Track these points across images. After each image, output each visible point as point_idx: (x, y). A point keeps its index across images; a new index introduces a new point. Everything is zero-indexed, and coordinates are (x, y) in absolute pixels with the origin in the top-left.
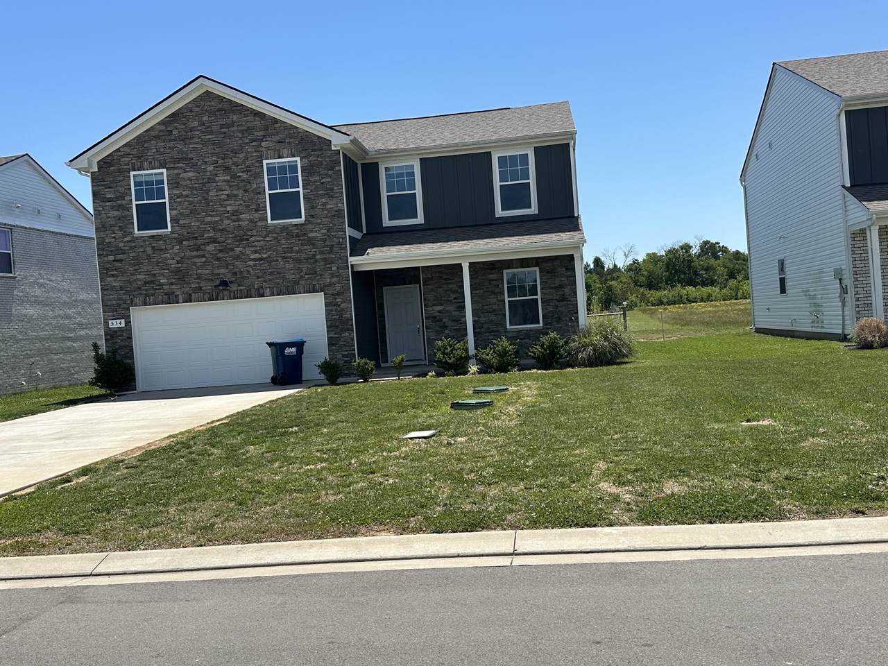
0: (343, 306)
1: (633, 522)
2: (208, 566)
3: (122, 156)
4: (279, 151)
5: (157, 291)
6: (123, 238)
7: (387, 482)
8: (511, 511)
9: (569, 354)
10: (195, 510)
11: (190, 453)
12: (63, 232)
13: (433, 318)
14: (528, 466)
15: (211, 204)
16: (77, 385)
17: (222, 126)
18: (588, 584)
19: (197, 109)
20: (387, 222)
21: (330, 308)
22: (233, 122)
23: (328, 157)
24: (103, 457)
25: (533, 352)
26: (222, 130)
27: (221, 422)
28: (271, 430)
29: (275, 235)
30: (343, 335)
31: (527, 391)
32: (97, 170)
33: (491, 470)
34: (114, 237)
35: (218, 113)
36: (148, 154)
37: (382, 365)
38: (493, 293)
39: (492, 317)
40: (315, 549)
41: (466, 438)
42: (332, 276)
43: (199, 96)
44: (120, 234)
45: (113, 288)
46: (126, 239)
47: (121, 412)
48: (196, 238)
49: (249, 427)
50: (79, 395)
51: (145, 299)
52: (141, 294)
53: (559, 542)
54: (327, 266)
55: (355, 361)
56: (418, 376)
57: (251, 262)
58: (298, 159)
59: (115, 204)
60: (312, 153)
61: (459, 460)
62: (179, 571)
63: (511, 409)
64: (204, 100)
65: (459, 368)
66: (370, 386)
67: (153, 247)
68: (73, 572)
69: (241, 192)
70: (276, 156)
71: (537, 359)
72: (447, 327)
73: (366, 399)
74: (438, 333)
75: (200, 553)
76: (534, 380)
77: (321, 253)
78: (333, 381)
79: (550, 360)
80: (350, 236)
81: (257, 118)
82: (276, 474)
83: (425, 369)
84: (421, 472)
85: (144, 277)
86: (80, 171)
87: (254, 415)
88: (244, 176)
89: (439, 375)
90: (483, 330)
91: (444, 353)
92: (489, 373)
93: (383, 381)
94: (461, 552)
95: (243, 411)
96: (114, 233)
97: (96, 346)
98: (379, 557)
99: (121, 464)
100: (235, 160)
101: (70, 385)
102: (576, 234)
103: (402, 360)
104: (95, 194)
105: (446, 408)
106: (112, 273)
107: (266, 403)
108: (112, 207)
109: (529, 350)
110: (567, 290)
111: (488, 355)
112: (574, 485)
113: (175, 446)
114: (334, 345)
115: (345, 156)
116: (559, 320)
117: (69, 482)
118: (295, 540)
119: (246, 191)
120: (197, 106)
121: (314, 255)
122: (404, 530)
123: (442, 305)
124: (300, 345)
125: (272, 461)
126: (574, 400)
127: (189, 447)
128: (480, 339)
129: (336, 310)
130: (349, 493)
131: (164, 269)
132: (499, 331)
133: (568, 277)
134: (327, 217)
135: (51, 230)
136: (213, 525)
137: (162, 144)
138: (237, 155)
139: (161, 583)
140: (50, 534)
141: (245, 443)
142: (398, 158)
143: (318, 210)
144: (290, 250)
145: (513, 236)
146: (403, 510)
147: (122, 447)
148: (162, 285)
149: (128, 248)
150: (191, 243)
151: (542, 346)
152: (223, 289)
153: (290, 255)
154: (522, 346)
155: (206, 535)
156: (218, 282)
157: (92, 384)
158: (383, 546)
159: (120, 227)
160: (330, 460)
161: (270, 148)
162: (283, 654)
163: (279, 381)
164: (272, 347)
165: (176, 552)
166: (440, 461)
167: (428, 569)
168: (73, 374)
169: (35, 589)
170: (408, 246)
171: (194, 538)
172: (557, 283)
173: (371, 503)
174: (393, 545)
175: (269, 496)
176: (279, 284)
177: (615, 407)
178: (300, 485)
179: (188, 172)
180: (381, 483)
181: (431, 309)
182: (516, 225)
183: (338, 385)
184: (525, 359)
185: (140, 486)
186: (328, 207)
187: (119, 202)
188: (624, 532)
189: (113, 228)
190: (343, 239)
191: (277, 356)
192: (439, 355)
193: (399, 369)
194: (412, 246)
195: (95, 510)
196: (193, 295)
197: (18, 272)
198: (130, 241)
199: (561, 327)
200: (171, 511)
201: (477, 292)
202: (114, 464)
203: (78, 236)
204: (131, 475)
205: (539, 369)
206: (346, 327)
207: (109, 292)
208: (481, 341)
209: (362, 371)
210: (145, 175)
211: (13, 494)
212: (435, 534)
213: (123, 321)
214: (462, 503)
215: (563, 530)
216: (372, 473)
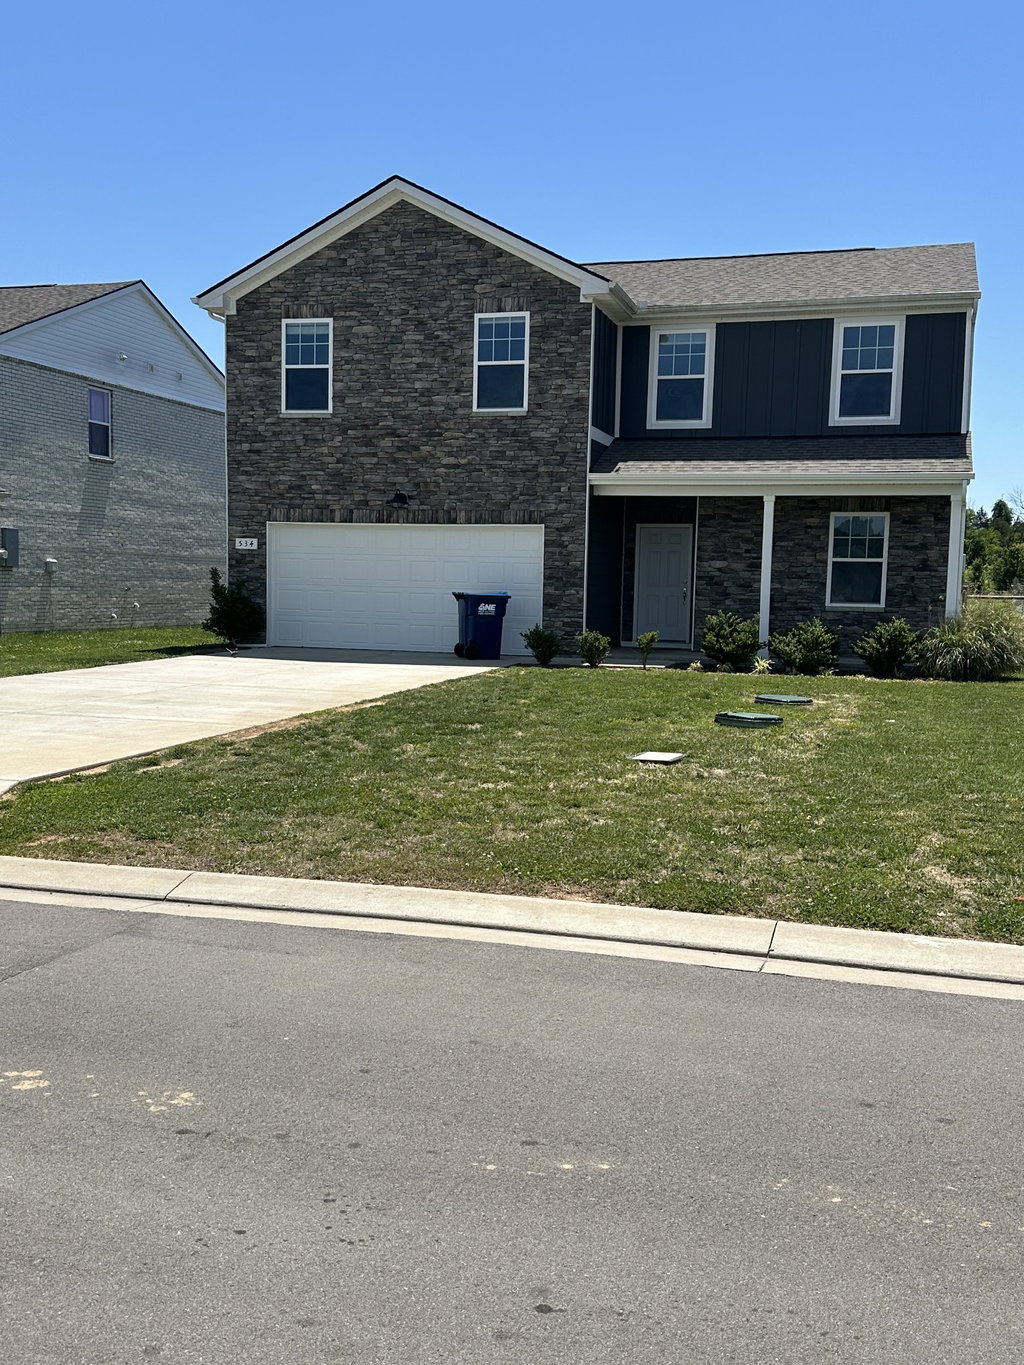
0: (571, 547)
1: (966, 933)
2: (324, 908)
3: (272, 294)
4: (500, 300)
5: (306, 501)
6: (264, 418)
7: (595, 823)
8: (775, 891)
9: (922, 656)
10: (318, 826)
11: (324, 743)
12: (183, 400)
13: (710, 580)
14: (817, 826)
15: (392, 376)
16: (187, 626)
17: (420, 257)
18: (874, 1017)
19: (385, 228)
20: (653, 422)
21: (551, 549)
22: (436, 251)
23: (574, 314)
24: (206, 736)
25: (861, 648)
26: (420, 263)
27: (374, 704)
28: (442, 725)
29: (481, 431)
30: (567, 592)
31: (841, 709)
32: (235, 313)
33: (757, 824)
34: (252, 416)
35: (416, 235)
36: (310, 294)
37: (623, 644)
38: (809, 547)
39: (804, 586)
40: (475, 906)
41: (728, 771)
42: (561, 500)
43: (391, 208)
44: (260, 412)
45: (245, 491)
46: (268, 420)
47: (241, 673)
48: (366, 427)
49: (412, 716)
50: (189, 642)
51: (289, 512)
52: (282, 503)
53: (842, 948)
54: (554, 484)
55: (580, 634)
56: (675, 666)
57: (442, 470)
58: (527, 314)
59: (256, 366)
60: (549, 306)
61: (711, 803)
62: (284, 910)
63: (809, 734)
64: (396, 214)
65: (740, 661)
66: (598, 674)
67: (305, 437)
68: (142, 893)
69: (437, 361)
70: (495, 307)
71: (869, 659)
72: (729, 594)
73: (588, 694)
74: (715, 603)
75: (315, 889)
76: (857, 692)
77: (546, 463)
78: (544, 660)
79: (889, 663)
80: (592, 441)
81: (472, 247)
82: (438, 790)
83: (685, 657)
84: (649, 814)
85: (288, 478)
86: (211, 311)
87: (422, 698)
88: (445, 336)
89: (707, 667)
90: (786, 605)
91: (718, 636)
92: (787, 673)
93: (619, 668)
94: (688, 940)
95: (409, 691)
96: (253, 410)
97: (215, 574)
98: (566, 931)
99: (229, 748)
100: (434, 310)
101: (178, 626)
102: (959, 463)
103: (652, 639)
104: (230, 349)
105: (707, 721)
106: (246, 469)
107: (442, 683)
108: (253, 371)
109: (856, 645)
110: (933, 554)
111: (788, 645)
112: (884, 864)
113: (306, 731)
114: (552, 606)
115: (598, 312)
116: (913, 600)
117: (155, 764)
118: (448, 888)
119: (445, 360)
120: (385, 224)
121: (536, 466)
122: (607, 897)
123: (725, 559)
124: (501, 601)
125: (436, 771)
126: (915, 730)
127: (325, 735)
128: (779, 618)
129: (560, 553)
130: (536, 831)
131: (318, 470)
132: (811, 609)
133: (937, 532)
134: (561, 408)
135: (167, 396)
136: (338, 851)
137: (330, 279)
138: (438, 304)
139: (256, 924)
140: (118, 836)
141: (403, 738)
142: (680, 321)
143: (548, 398)
144: (501, 455)
145: (853, 459)
146: (611, 868)
147: (234, 724)
148: (313, 493)
149: (270, 434)
150: (359, 433)
151: (879, 640)
152: (397, 507)
153: (501, 463)
154: (846, 636)
155: (328, 864)
156: (392, 496)
157: (206, 627)
158: (573, 915)
159: (260, 401)
160: (518, 778)
161: (487, 295)
162: (405, 1047)
163: (465, 653)
164: (461, 601)
165: (283, 883)
166: (681, 801)
167: (633, 959)
168: (184, 610)
169: (86, 909)
170: (681, 463)
171: (310, 865)
172: (918, 539)
173: (565, 850)
174: (588, 916)
175: (424, 821)
176: (479, 506)
177: (981, 749)
178: (469, 811)
179: (364, 324)
180: (585, 823)
181: (706, 564)
182: (861, 441)
183: (551, 667)
184: (851, 657)
185: (250, 782)
186: (565, 392)
187: (263, 364)
188: (948, 946)
189: (252, 402)
190: (582, 443)
191: (467, 615)
192: (711, 637)
193: (646, 654)
194: (689, 463)
195: (183, 809)
196: (355, 511)
197: (117, 455)
198: (273, 424)
199: (915, 613)
200: (286, 824)
201: (783, 544)
202: (219, 746)
203: (204, 410)
204: (239, 764)
205: (868, 675)
206: (572, 580)
207: (239, 497)
208: (780, 621)
209: (590, 649)
210: (303, 325)
211: (77, 774)
212: (652, 910)
213: (255, 541)
214: (701, 869)
215: (852, 930)
216: (575, 806)
